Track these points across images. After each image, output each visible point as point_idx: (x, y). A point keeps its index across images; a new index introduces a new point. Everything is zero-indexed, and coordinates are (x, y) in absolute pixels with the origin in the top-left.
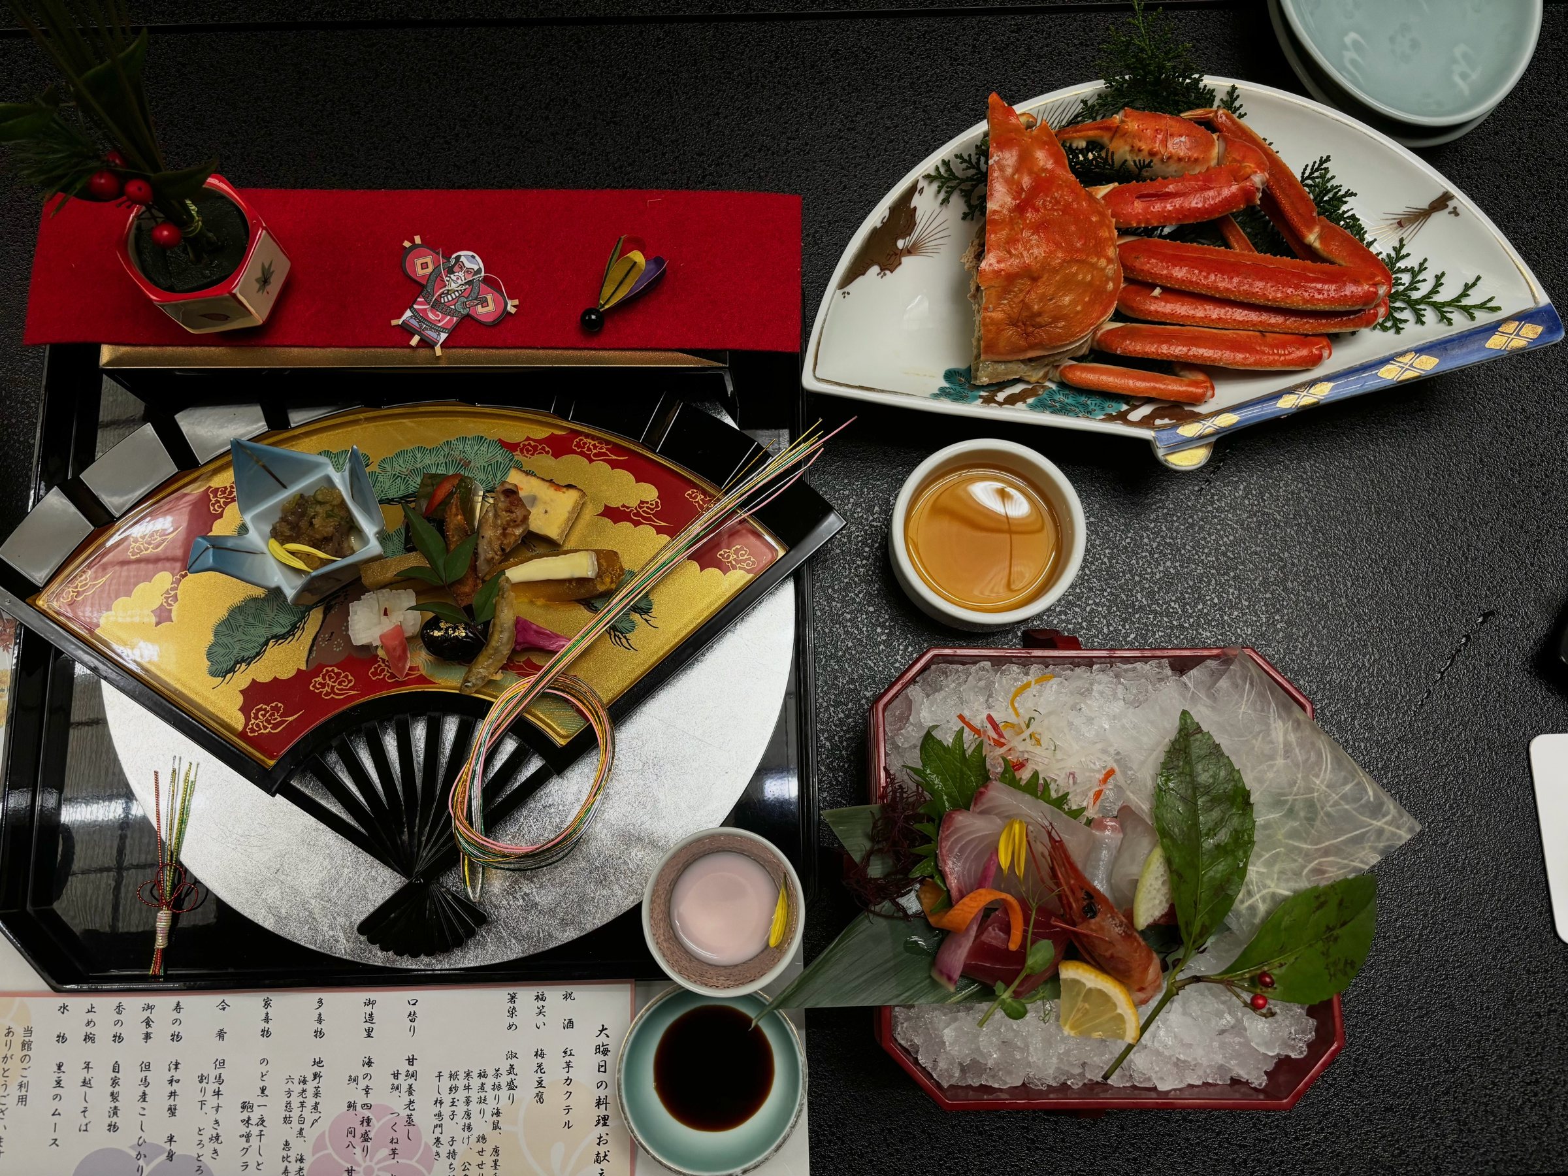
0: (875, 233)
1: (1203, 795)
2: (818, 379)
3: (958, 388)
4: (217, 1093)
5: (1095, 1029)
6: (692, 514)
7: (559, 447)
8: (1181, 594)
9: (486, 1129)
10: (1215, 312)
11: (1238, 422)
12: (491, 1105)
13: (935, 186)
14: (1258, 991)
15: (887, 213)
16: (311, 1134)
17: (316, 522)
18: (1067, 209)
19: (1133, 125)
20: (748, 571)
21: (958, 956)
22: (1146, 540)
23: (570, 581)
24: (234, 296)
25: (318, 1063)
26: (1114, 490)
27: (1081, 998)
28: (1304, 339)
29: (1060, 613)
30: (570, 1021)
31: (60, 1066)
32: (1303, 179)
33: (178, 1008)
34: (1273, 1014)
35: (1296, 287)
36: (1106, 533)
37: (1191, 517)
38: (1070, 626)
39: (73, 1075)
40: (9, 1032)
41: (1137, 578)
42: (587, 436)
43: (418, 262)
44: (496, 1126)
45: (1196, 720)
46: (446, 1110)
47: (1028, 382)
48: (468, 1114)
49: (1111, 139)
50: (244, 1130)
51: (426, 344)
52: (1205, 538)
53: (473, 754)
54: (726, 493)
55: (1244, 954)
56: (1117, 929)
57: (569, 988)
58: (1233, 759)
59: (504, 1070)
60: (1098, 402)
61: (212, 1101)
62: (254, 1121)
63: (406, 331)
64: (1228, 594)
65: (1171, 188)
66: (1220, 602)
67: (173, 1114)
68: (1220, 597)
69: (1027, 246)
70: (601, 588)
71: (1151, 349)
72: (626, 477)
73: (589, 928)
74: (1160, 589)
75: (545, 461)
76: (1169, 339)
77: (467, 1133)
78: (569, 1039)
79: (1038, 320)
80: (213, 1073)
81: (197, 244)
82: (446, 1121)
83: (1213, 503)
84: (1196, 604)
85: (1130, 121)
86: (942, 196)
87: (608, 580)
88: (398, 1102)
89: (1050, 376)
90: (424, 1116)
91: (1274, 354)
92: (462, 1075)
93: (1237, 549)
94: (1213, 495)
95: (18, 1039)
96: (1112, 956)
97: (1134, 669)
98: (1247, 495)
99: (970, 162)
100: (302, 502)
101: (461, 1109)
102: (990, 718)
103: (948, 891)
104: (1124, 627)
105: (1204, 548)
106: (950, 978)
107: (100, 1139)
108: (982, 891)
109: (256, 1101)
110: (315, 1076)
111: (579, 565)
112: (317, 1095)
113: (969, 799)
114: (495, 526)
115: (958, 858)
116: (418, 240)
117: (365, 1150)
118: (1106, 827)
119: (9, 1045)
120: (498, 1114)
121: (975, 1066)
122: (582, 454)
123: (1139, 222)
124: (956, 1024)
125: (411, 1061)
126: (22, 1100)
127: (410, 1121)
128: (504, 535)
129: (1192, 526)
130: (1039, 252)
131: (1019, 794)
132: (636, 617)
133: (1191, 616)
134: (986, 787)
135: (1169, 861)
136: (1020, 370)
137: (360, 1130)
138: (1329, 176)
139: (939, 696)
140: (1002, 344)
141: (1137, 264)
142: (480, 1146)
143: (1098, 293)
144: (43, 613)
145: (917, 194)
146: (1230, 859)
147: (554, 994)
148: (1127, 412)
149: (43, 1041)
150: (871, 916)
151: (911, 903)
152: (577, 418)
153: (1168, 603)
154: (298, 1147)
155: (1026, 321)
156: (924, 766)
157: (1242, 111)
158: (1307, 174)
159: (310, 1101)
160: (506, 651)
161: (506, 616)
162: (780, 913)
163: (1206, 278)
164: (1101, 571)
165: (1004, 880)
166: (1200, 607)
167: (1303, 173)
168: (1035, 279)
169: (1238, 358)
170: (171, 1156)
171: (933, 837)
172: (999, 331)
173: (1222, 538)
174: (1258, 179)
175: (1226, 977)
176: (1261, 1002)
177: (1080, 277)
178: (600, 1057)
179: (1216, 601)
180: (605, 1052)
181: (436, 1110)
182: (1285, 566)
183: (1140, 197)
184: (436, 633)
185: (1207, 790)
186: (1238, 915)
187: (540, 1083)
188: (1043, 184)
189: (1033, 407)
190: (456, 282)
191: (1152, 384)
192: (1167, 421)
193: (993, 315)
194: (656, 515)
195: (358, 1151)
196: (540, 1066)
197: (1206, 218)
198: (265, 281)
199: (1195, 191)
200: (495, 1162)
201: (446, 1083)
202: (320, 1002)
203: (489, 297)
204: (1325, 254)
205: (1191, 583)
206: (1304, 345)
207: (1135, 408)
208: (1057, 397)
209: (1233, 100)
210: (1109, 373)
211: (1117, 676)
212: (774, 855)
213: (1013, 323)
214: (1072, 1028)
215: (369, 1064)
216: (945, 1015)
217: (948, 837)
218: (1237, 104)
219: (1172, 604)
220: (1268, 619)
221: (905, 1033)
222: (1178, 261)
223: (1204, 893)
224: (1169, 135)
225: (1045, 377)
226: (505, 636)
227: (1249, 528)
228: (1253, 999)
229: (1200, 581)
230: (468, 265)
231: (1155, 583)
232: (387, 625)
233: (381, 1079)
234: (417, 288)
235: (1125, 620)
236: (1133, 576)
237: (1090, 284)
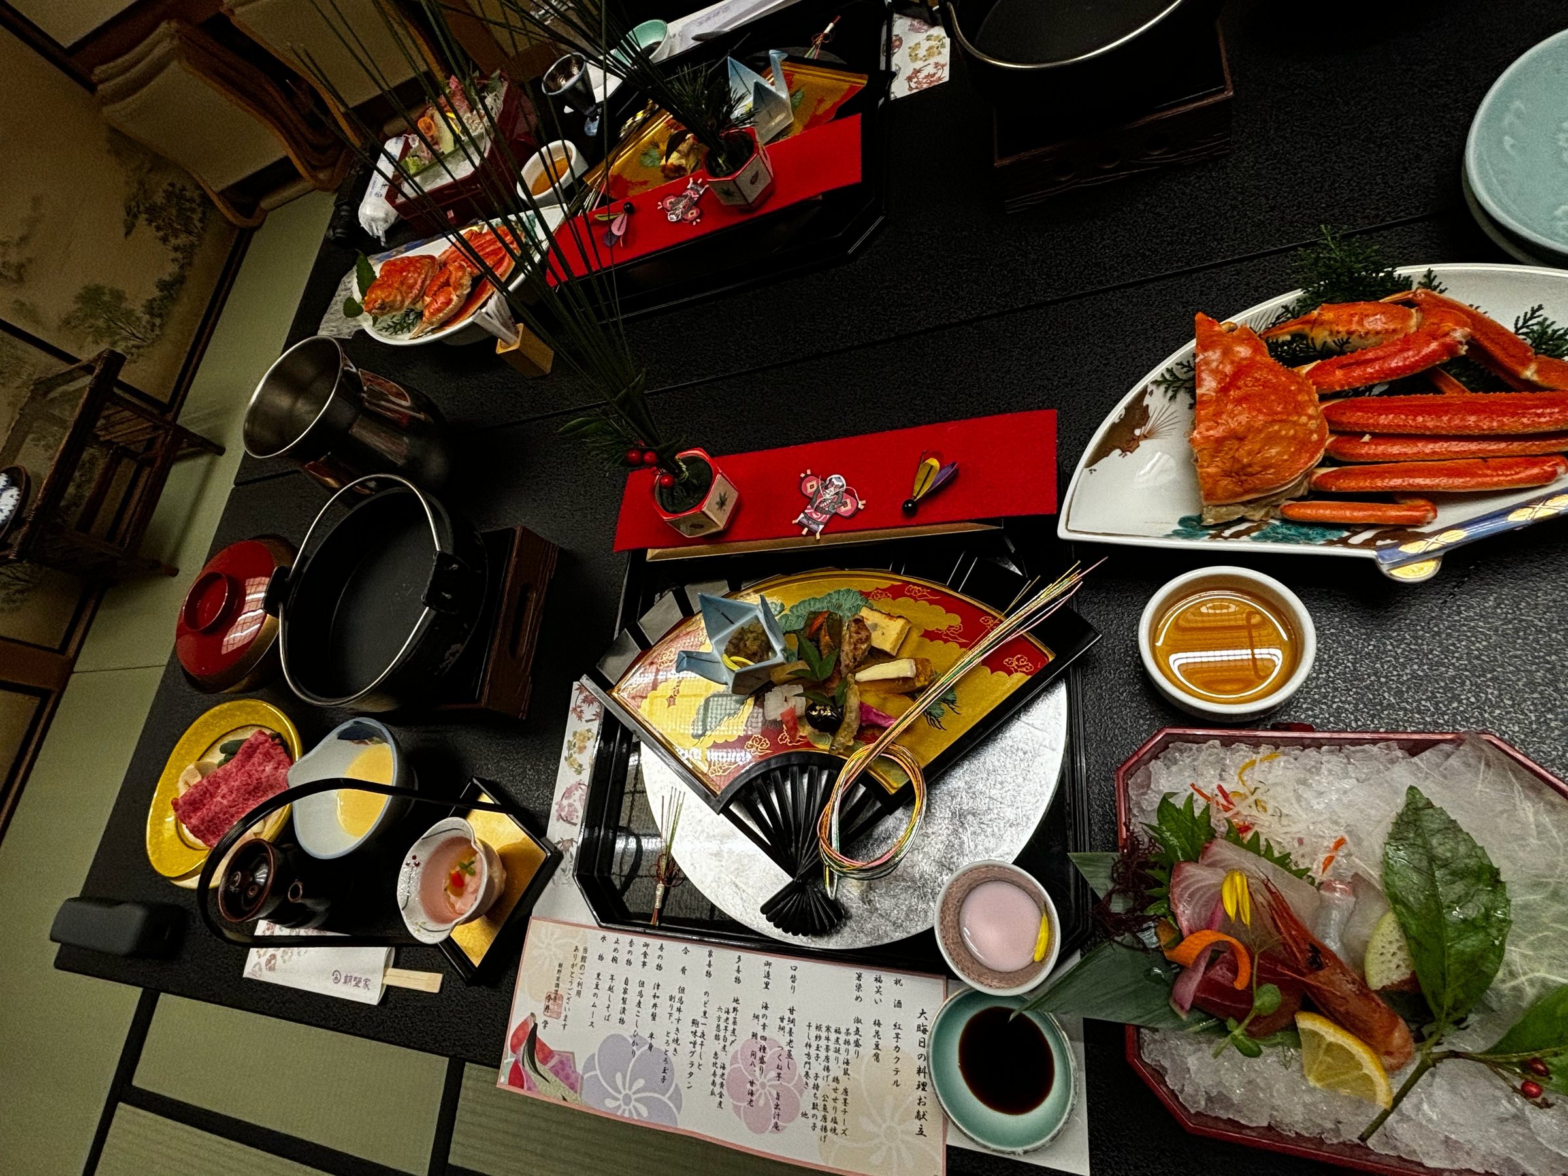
0: (1114, 427)
1: (1441, 867)
2: (1070, 531)
3: (1190, 530)
4: (679, 1010)
5: (1343, 1084)
6: (984, 631)
7: (896, 592)
8: (1432, 693)
9: (840, 1074)
10: (1429, 448)
11: (1468, 537)
12: (842, 1057)
13: (1162, 388)
14: (1530, 1078)
15: (1123, 412)
16: (731, 1050)
17: (748, 643)
18: (1266, 384)
19: (1329, 315)
20: (1027, 674)
21: (1189, 988)
22: (1390, 647)
23: (898, 679)
24: (704, 513)
25: (736, 1001)
26: (1352, 605)
27: (1321, 1052)
28: (1532, 460)
29: (1307, 709)
30: (899, 1002)
31: (599, 975)
32: (1517, 329)
33: (661, 948)
34: (1549, 1106)
35: (1513, 415)
36: (1349, 642)
37: (1436, 626)
38: (1318, 721)
39: (605, 983)
40: (576, 949)
41: (1383, 680)
42: (914, 584)
43: (808, 485)
44: (846, 1073)
45: (1426, 795)
46: (813, 1052)
47: (1253, 521)
48: (827, 1058)
49: (1312, 329)
50: (692, 1039)
51: (812, 533)
52: (1454, 645)
53: (833, 796)
54: (1007, 616)
55: (1508, 1037)
56: (1350, 986)
57: (899, 976)
58: (1473, 834)
59: (852, 1030)
60: (1320, 531)
61: (676, 1015)
62: (699, 1034)
63: (801, 526)
64: (1486, 693)
65: (1370, 355)
66: (1478, 701)
67: (654, 1019)
68: (1477, 696)
69: (1232, 415)
70: (918, 685)
71: (1365, 484)
72: (940, 610)
73: (914, 932)
74: (1409, 688)
75: (887, 603)
76: (1382, 475)
77: (826, 1073)
78: (899, 1016)
79: (1249, 470)
80: (678, 996)
81: (686, 485)
82: (813, 1060)
83: (1460, 613)
84: (1450, 703)
85: (1327, 313)
86: (1170, 393)
87: (922, 679)
88: (784, 1039)
89: (1272, 514)
90: (799, 1053)
91: (1498, 475)
92: (824, 1029)
93: (1492, 653)
94: (1459, 606)
95: (580, 954)
96: (1348, 1013)
97: (1363, 751)
98: (1499, 604)
99: (1189, 366)
100: (742, 633)
101: (823, 1054)
102: (1220, 788)
103: (1180, 930)
104: (1372, 722)
105: (1454, 653)
106: (1182, 1007)
107: (615, 1028)
108: (1208, 932)
109: (701, 1020)
110: (735, 1009)
111: (901, 668)
112: (735, 1023)
113: (1196, 854)
114: (850, 643)
115: (1189, 903)
116: (809, 472)
117: (761, 1069)
118: (1334, 890)
119: (575, 956)
120: (847, 1063)
121: (1219, 1099)
122: (911, 597)
123: (1342, 386)
124: (1199, 1054)
125: (792, 1011)
126: (579, 993)
127: (790, 1055)
128: (855, 649)
129: (1438, 633)
130: (1243, 419)
131: (1243, 851)
132: (944, 706)
133: (1444, 713)
134: (1211, 843)
135: (1403, 927)
136: (1241, 511)
137: (759, 1055)
138: (1548, 322)
139: (1174, 769)
140: (1219, 492)
141: (1344, 419)
142: (834, 1085)
143: (1303, 445)
144: (615, 699)
145: (1147, 396)
146: (1481, 936)
147: (888, 978)
148: (1349, 537)
149: (592, 957)
150: (1115, 945)
151: (1150, 938)
152: (906, 574)
153: (1419, 701)
154: (723, 1058)
155: (1239, 472)
156: (1160, 824)
157: (1442, 287)
158: (1520, 324)
159: (730, 1027)
160: (855, 726)
161: (853, 701)
162: (1043, 935)
163: (1414, 420)
164: (1345, 673)
165: (1229, 926)
166: (1455, 705)
167: (1516, 324)
168: (1241, 439)
169: (1457, 483)
170: (651, 1047)
171: (1165, 882)
172: (1216, 482)
173: (1474, 644)
174: (1459, 334)
175: (1489, 1057)
176: (1534, 1090)
177: (1283, 432)
178: (920, 1034)
179: (1473, 700)
180: (925, 1031)
181: (806, 1050)
182: (1554, 668)
183: (1342, 367)
184: (814, 713)
185: (1445, 865)
186: (1499, 995)
187: (877, 1046)
188: (1242, 370)
189: (1255, 539)
190: (829, 494)
191: (1370, 512)
192: (1388, 541)
193: (1209, 470)
194: (961, 635)
195: (757, 1069)
196: (877, 1032)
197: (1409, 373)
198: (722, 503)
199: (1395, 354)
200: (845, 1100)
201: (814, 1032)
202: (739, 958)
203: (848, 501)
204: (1545, 384)
205: (1442, 684)
206: (1534, 465)
207: (1355, 533)
208: (1279, 531)
209: (1431, 281)
210: (1327, 508)
211: (1348, 757)
212: (1036, 887)
213: (1227, 474)
214: (1318, 1080)
215: (766, 1007)
216: (1190, 1044)
217: (1178, 883)
218: (1435, 283)
219: (1423, 703)
220: (1538, 718)
221: (1150, 1055)
222: (1387, 410)
223: (1453, 967)
224: (1364, 316)
225: (1267, 514)
226: (853, 715)
227: (1504, 635)
228: (1523, 1086)
229: (1453, 682)
230: (836, 483)
231: (1402, 684)
232: (786, 708)
233: (773, 1022)
234: (809, 500)
235: (1373, 716)
236: (1379, 678)
237: (1294, 437)
